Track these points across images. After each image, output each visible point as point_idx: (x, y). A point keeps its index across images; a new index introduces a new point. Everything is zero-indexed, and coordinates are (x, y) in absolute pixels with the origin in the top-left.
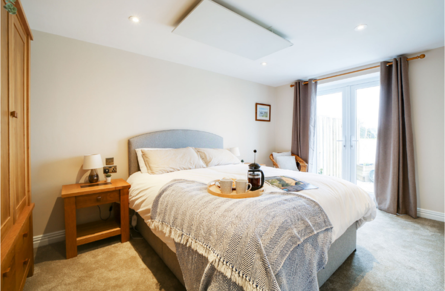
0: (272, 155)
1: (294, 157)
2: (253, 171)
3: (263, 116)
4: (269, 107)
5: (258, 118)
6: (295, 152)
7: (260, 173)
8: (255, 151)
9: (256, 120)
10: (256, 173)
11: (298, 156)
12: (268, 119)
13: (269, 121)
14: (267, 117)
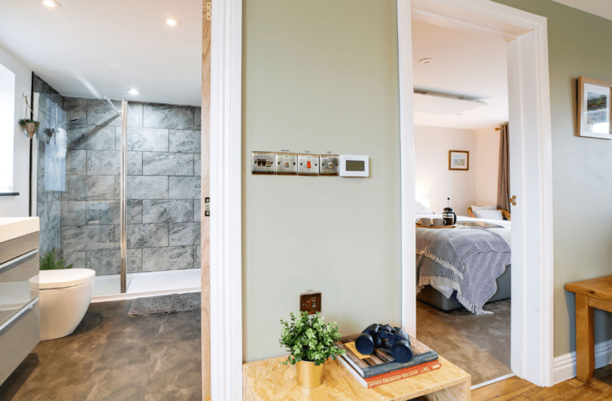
0: (471, 209)
1: (500, 211)
2: (447, 213)
3: (458, 165)
4: (466, 154)
5: (452, 167)
6: (502, 206)
7: (453, 215)
8: (449, 199)
9: (450, 169)
10: (449, 214)
11: (506, 210)
12: (466, 167)
13: (467, 169)
14: (463, 165)
